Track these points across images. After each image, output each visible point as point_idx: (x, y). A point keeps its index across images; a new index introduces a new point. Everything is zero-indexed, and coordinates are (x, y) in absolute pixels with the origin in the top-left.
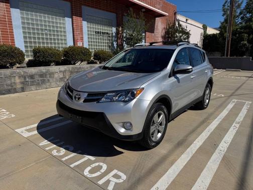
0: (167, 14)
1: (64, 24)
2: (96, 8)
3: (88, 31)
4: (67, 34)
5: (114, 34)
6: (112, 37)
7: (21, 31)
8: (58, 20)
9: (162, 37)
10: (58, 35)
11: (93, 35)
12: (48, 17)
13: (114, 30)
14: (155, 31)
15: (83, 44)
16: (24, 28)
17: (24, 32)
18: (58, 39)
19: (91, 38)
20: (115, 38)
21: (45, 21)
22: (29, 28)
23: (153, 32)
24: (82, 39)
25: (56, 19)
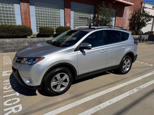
0: (133, 4)
1: (59, 13)
2: (80, 3)
3: (74, 17)
4: (61, 19)
5: (92, 18)
6: (91, 20)
7: (35, 17)
8: (56, 11)
9: (129, 20)
10: (55, 20)
11: (78, 19)
12: (52, 10)
13: (92, 16)
14: (124, 16)
15: (70, 25)
16: (36, 16)
17: (36, 19)
18: (55, 22)
19: (76, 21)
20: (92, 21)
21: (48, 12)
22: (39, 16)
23: (122, 17)
24: (70, 22)
25: (55, 10)
